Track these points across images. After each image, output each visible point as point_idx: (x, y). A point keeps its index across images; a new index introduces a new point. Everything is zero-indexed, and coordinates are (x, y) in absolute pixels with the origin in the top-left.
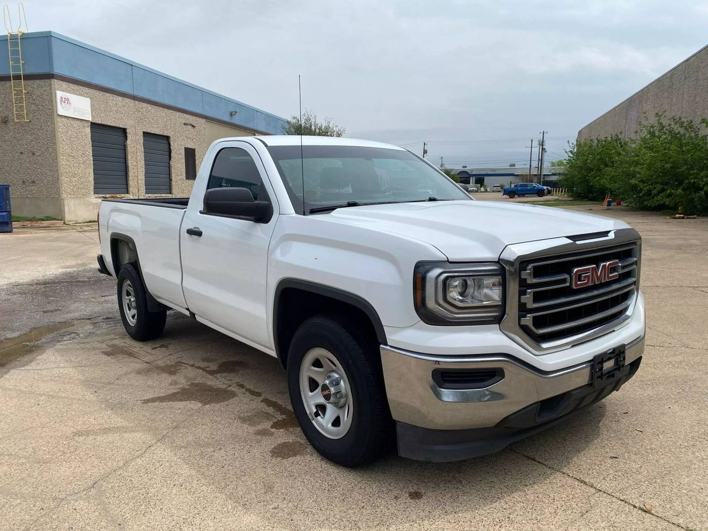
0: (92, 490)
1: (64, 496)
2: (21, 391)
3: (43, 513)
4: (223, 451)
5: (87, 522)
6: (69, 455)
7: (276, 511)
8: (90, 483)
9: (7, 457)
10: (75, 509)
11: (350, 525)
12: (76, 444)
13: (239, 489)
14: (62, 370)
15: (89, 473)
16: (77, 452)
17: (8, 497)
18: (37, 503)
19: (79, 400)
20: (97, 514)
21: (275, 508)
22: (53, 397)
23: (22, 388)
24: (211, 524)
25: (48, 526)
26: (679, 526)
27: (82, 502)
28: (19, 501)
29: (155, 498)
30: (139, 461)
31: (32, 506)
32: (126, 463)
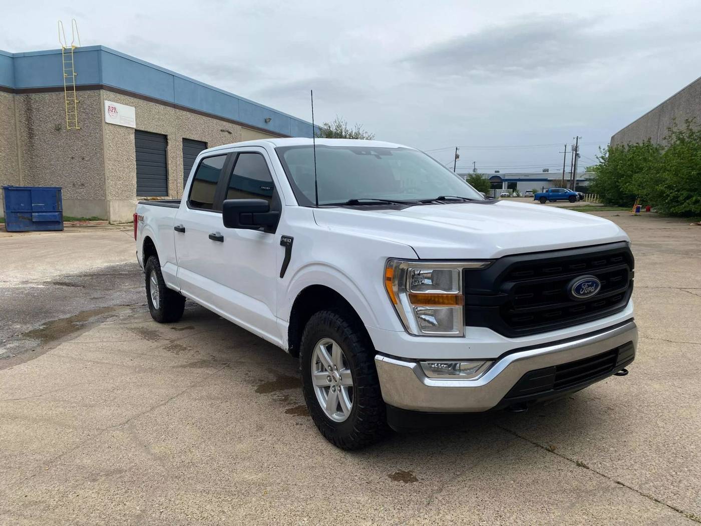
0: (126, 425)
1: (105, 428)
2: (72, 358)
3: (89, 438)
4: (228, 403)
5: (121, 444)
6: (109, 402)
7: (263, 442)
8: (125, 420)
9: (62, 402)
10: (113, 436)
11: (316, 453)
12: (115, 395)
13: (237, 428)
14: (105, 344)
15: (124, 414)
16: (116, 400)
17: (64, 428)
18: (85, 432)
19: (118, 365)
20: (129, 439)
21: (262, 440)
22: (98, 363)
23: (73, 356)
24: (213, 448)
25: (93, 446)
26: (571, 461)
27: (118, 432)
28: (71, 430)
29: (173, 431)
30: (163, 408)
31: (81, 433)
32: (153, 409)
